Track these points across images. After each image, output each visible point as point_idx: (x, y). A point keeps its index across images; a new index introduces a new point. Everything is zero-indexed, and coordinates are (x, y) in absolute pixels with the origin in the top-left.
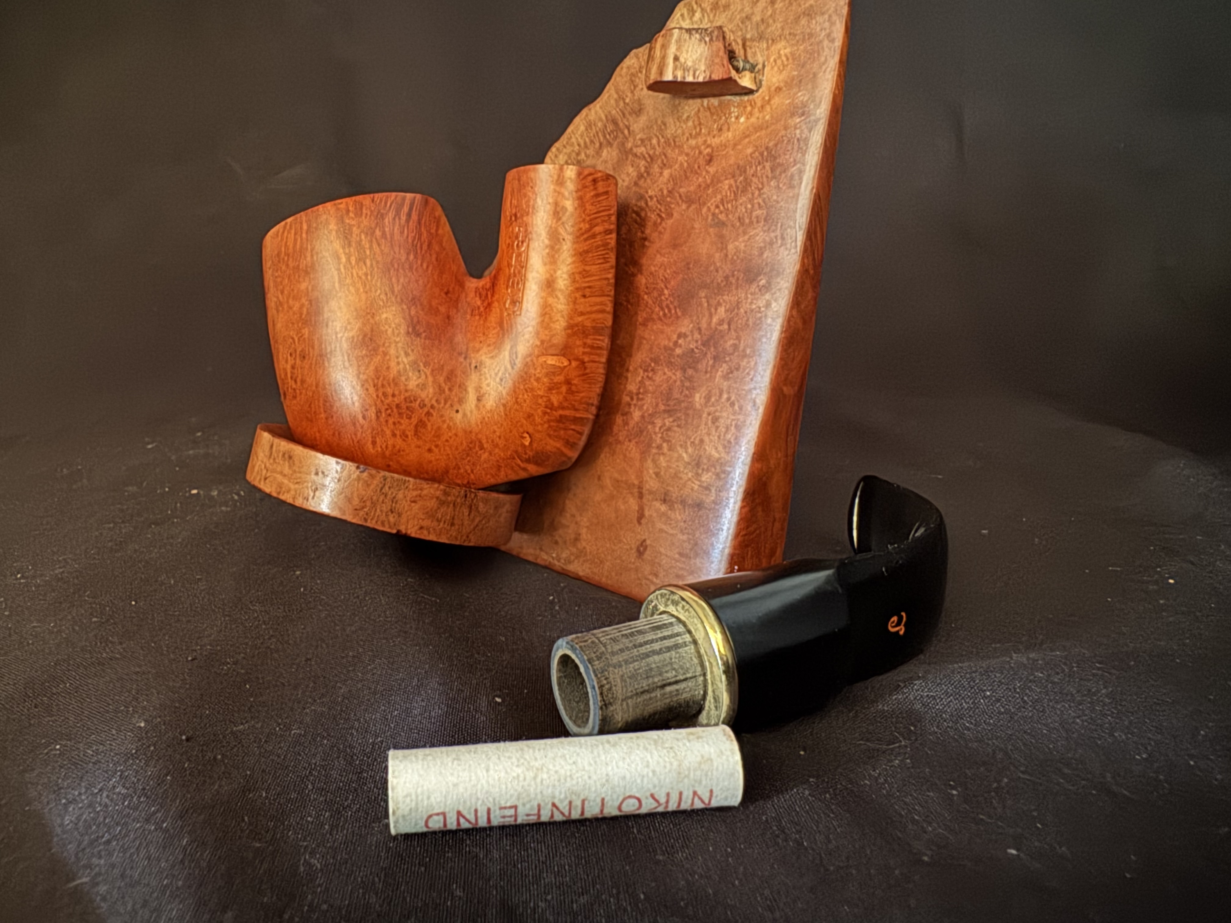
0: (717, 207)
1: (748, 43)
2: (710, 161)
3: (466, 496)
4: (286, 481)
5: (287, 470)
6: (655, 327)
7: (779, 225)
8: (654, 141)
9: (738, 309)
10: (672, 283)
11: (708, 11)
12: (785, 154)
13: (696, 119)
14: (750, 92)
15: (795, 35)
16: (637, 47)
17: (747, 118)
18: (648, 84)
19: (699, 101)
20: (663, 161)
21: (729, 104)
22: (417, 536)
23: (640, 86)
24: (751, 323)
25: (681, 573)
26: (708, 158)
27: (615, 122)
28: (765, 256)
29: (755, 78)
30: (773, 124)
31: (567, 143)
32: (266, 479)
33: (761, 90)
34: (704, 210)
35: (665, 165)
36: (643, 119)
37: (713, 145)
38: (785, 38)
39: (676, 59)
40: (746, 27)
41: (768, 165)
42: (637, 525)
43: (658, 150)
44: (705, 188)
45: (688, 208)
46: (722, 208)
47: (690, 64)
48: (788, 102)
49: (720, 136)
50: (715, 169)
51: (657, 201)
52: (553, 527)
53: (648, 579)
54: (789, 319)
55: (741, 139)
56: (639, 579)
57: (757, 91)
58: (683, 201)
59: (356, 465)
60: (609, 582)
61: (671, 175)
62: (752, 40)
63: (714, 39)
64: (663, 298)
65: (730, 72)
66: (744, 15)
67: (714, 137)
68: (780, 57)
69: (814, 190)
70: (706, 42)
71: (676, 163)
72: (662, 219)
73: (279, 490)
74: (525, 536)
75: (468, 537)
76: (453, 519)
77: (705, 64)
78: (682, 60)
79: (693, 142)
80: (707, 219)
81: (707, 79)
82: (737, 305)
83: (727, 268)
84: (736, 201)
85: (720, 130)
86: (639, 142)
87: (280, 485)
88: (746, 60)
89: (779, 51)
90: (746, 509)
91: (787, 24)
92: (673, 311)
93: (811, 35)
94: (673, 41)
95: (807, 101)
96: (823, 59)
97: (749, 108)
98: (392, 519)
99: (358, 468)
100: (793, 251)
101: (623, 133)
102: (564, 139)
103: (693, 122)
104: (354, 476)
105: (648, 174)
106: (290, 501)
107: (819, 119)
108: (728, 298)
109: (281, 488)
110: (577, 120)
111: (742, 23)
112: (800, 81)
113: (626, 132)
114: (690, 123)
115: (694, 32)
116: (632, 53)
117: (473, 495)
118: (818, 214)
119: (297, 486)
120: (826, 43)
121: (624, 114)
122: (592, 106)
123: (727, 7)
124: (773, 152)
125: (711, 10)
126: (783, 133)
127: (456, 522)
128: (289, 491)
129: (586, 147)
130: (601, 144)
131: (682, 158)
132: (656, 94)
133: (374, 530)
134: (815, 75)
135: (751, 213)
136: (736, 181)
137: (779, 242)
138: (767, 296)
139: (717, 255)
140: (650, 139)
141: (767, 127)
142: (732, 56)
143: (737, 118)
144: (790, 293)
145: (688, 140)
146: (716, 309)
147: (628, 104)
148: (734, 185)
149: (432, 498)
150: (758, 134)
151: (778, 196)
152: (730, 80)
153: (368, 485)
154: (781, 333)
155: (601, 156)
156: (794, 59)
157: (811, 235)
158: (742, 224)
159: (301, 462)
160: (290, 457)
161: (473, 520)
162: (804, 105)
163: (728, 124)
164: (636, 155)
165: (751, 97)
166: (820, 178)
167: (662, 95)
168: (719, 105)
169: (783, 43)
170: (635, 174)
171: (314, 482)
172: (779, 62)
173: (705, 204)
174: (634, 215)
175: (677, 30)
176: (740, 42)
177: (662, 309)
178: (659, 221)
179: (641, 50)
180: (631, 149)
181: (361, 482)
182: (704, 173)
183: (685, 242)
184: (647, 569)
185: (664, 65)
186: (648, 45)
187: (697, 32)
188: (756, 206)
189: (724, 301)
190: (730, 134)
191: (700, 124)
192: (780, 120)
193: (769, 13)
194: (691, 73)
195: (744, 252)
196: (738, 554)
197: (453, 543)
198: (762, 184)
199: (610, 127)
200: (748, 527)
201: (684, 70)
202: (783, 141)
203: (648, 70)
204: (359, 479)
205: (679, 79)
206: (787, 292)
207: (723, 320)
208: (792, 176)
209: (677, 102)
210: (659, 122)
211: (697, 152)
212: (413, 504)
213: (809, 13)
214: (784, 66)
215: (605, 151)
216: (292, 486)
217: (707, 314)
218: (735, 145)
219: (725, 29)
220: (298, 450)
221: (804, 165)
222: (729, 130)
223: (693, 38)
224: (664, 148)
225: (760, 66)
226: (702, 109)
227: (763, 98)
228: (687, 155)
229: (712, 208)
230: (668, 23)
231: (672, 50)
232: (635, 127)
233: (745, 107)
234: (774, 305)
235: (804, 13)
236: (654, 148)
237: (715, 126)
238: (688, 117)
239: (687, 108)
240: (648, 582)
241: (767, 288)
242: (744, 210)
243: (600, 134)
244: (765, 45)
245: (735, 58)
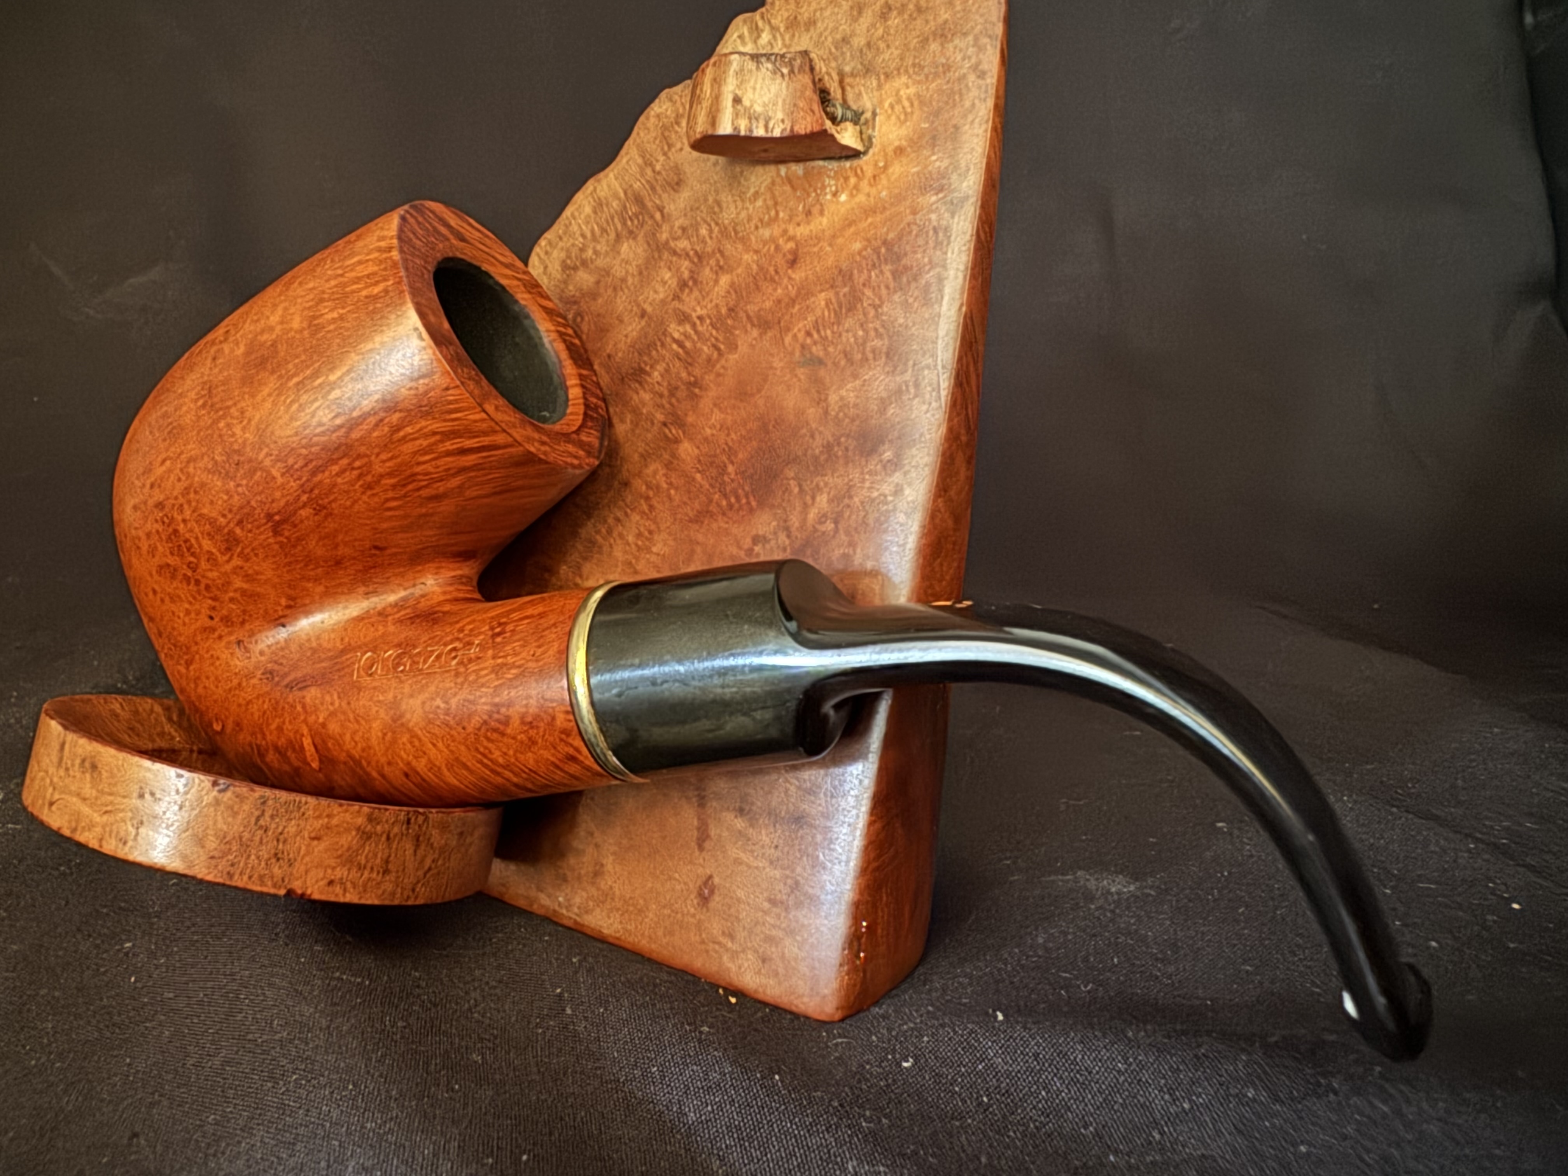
0: (808, 334)
1: (848, 80)
2: (793, 262)
3: (408, 822)
4: (86, 810)
5: (88, 791)
6: (714, 526)
7: (911, 363)
8: (704, 231)
9: (851, 497)
10: (740, 456)
11: (782, 30)
12: (915, 252)
13: (768, 196)
14: (855, 154)
15: (922, 68)
16: (671, 85)
17: (852, 196)
18: (692, 140)
19: (771, 169)
20: (718, 261)
21: (821, 173)
22: (323, 897)
23: (679, 146)
24: (871, 521)
25: (774, 932)
26: (790, 257)
27: (638, 200)
28: (891, 411)
29: (861, 133)
30: (892, 204)
31: (565, 233)
32: (51, 804)
33: (871, 152)
34: (788, 339)
35: (721, 268)
36: (684, 197)
37: (798, 238)
38: (906, 71)
39: (737, 100)
40: (843, 53)
41: (887, 268)
42: (697, 853)
43: (711, 245)
44: (787, 305)
45: (761, 335)
46: (816, 336)
47: (758, 109)
48: (915, 170)
49: (808, 223)
50: (803, 275)
51: (711, 324)
52: (559, 853)
53: (719, 943)
54: (933, 518)
55: (843, 229)
56: (703, 942)
57: (865, 153)
58: (753, 325)
59: (212, 779)
60: (653, 946)
61: (732, 284)
62: (852, 75)
63: (796, 71)
64: (726, 478)
65: (823, 124)
66: (839, 36)
67: (799, 225)
68: (899, 101)
69: (964, 309)
70: (783, 75)
71: (739, 265)
72: (720, 354)
73: (74, 824)
74: (512, 867)
75: (413, 890)
76: (387, 862)
77: (784, 110)
78: (746, 102)
79: (766, 233)
80: (792, 353)
81: (787, 133)
82: (848, 490)
83: (828, 433)
84: (839, 324)
85: (808, 213)
86: (680, 232)
87: (77, 816)
88: (845, 104)
89: (898, 91)
90: (878, 825)
91: (908, 50)
92: (744, 501)
93: (947, 68)
94: (731, 72)
95: (946, 168)
96: (967, 104)
97: (853, 180)
98: (277, 871)
99: (215, 784)
100: (934, 405)
101: (652, 217)
102: (558, 228)
103: (765, 200)
104: (208, 799)
105: (695, 282)
106: (94, 844)
107: (967, 198)
108: (834, 480)
109: (78, 821)
110: (579, 197)
111: (836, 48)
112: (934, 138)
113: (658, 216)
114: (759, 203)
115: (763, 60)
116: (663, 95)
117: (421, 819)
118: (971, 347)
119: (105, 818)
120: (972, 77)
121: (653, 188)
122: (602, 175)
123: (811, 23)
124: (896, 249)
125: (787, 28)
126: (910, 218)
127: (390, 866)
128: (91, 826)
129: (594, 239)
130: (618, 236)
131: (747, 257)
132: (705, 156)
133: (245, 890)
134: (956, 128)
135: (864, 344)
136: (837, 294)
137: (912, 390)
138: (897, 477)
139: (811, 411)
140: (696, 227)
141: (885, 208)
142: (824, 97)
143: (835, 194)
144: (933, 472)
145: (757, 228)
146: (813, 498)
147: (659, 173)
148: (834, 300)
149: (347, 830)
150: (870, 220)
151: (905, 317)
152: (824, 134)
153: (235, 814)
154: (922, 538)
155: (619, 253)
156: (922, 103)
157: (961, 380)
158: (850, 361)
159: (112, 775)
160: (94, 767)
161: (422, 861)
162: (943, 175)
163: (821, 205)
164: (675, 253)
165: (855, 162)
166: (972, 289)
167: (713, 158)
168: (805, 174)
169: (904, 79)
170: (673, 283)
171: (135, 811)
172: (898, 108)
173: (788, 329)
174: (675, 346)
175: (736, 56)
176: (836, 77)
177: (725, 496)
178: (715, 354)
179: (678, 89)
180: (667, 242)
181: (222, 807)
182: (785, 281)
183: (759, 391)
184: (716, 927)
185: (718, 110)
186: (688, 82)
187: (768, 59)
188: (872, 334)
189: (826, 484)
190: (825, 221)
191: (776, 204)
192: (905, 199)
193: (880, 32)
194: (762, 123)
195: (856, 405)
196: (867, 902)
197: (387, 903)
198: (880, 298)
199: (632, 209)
200: (878, 857)
201: (750, 118)
202: (910, 232)
203: (691, 119)
204: (217, 802)
205: (743, 133)
206: (927, 470)
207: (825, 515)
208: (928, 285)
209: (738, 169)
210: (711, 199)
211: (772, 248)
212: (315, 842)
213: (943, 34)
214: (906, 114)
215: (625, 245)
216: (97, 818)
217: (798, 504)
218: (834, 236)
219: (813, 55)
220: (108, 754)
221: (944, 267)
222: (822, 213)
223: (764, 70)
224: (720, 241)
225: (868, 115)
226: (778, 180)
227: (876, 165)
228: (756, 252)
229: (801, 336)
230: (719, 48)
231: (730, 87)
232: (671, 208)
233: (846, 179)
234: (907, 491)
235: (934, 34)
236: (704, 242)
237: (801, 208)
238: (757, 193)
239: (753, 179)
240: (717, 947)
241: (895, 464)
242: (852, 340)
243: (616, 220)
244: (875, 83)
245: (829, 101)
